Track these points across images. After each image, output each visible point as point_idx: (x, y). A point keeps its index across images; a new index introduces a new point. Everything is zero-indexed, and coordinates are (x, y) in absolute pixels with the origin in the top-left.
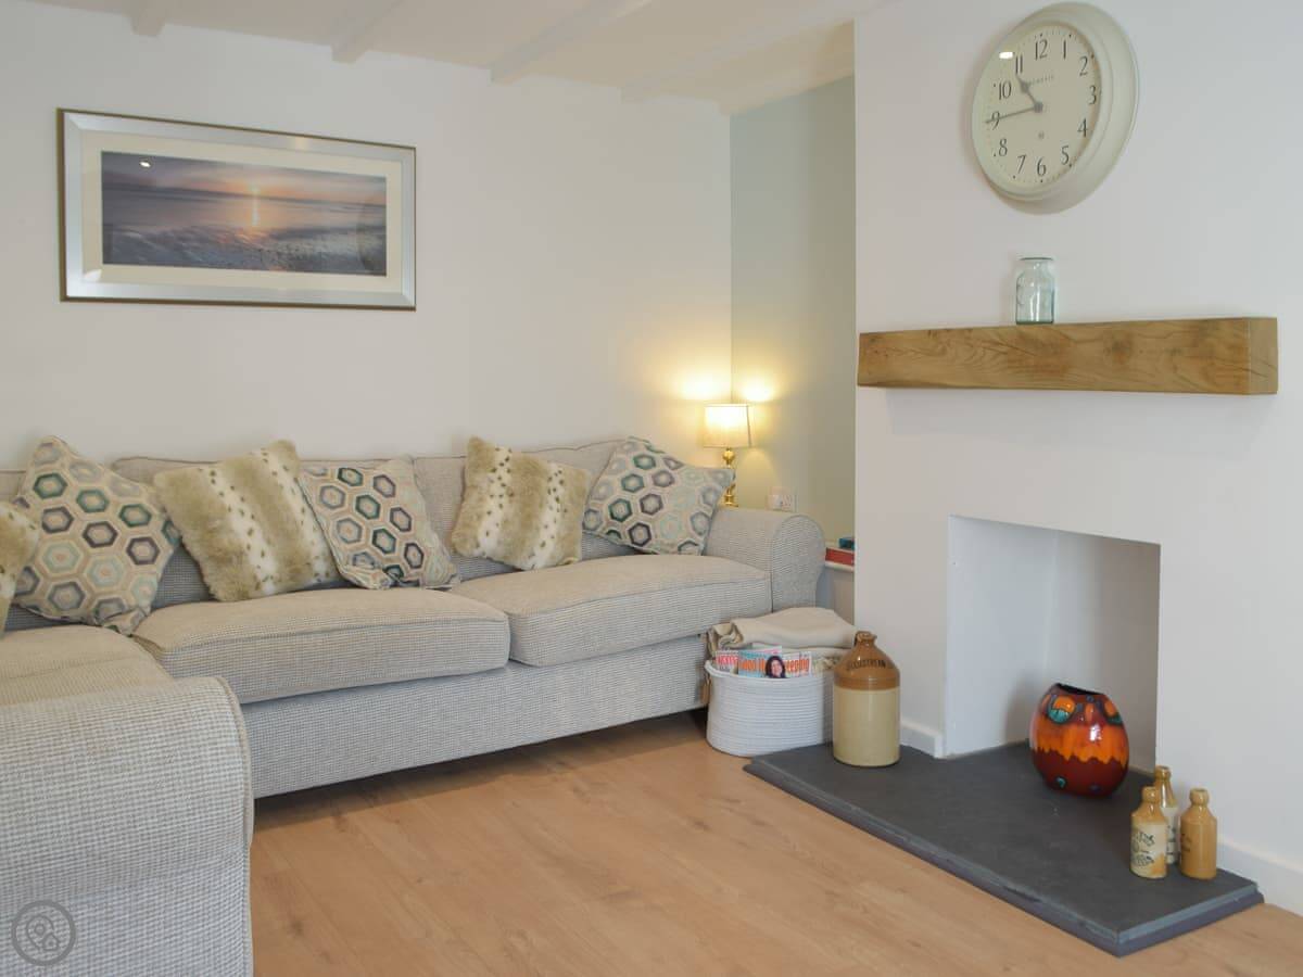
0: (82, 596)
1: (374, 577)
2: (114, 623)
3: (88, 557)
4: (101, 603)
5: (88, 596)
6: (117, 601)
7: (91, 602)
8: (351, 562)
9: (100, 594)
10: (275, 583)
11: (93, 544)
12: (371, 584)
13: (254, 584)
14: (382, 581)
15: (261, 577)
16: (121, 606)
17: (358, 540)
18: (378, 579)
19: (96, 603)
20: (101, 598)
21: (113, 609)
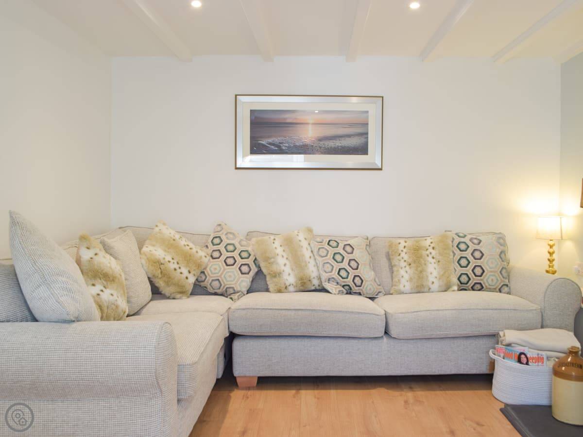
0: (221, 285)
1: (336, 288)
2: (231, 297)
3: (224, 269)
4: (227, 288)
5: (223, 285)
6: (233, 288)
7: (224, 287)
8: (327, 282)
9: (227, 284)
10: (294, 287)
11: (227, 265)
12: (334, 291)
13: (284, 287)
14: (339, 291)
15: (288, 284)
16: (234, 290)
17: (331, 272)
18: (338, 290)
19: (225, 288)
20: (227, 286)
21: (231, 291)
